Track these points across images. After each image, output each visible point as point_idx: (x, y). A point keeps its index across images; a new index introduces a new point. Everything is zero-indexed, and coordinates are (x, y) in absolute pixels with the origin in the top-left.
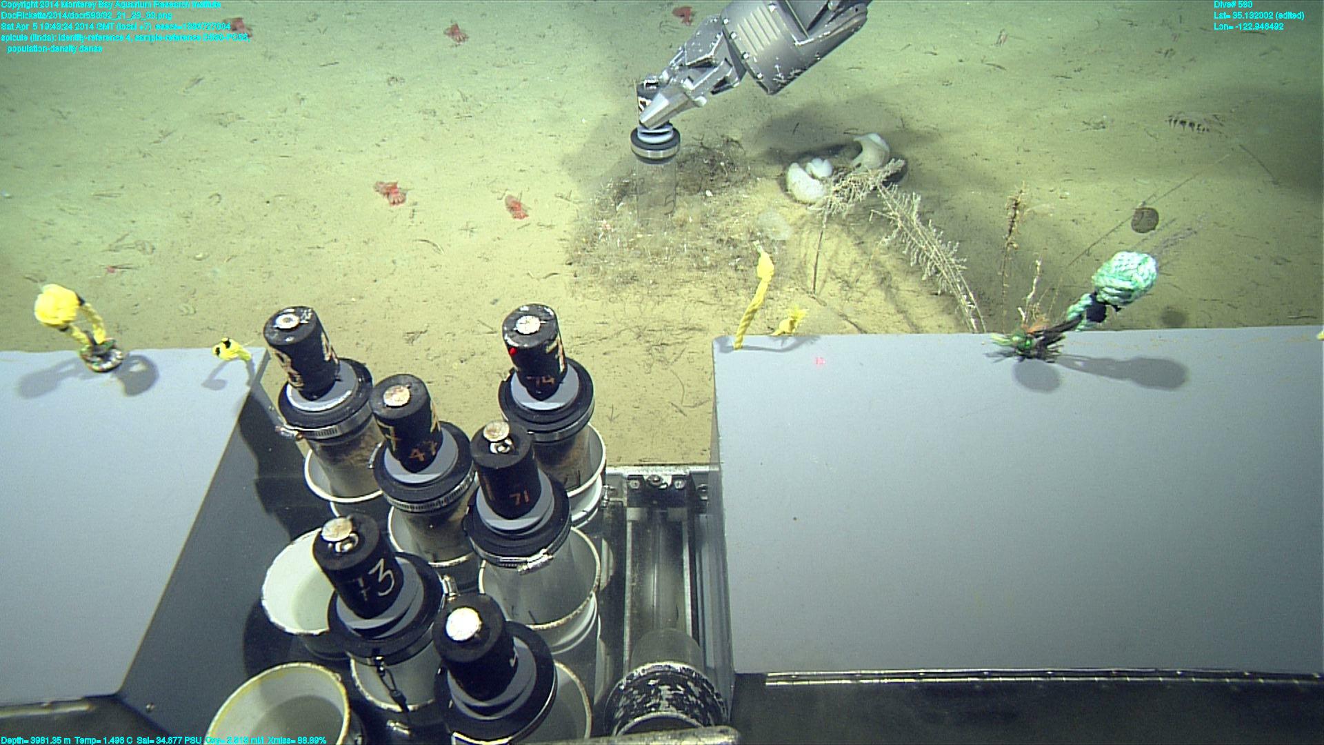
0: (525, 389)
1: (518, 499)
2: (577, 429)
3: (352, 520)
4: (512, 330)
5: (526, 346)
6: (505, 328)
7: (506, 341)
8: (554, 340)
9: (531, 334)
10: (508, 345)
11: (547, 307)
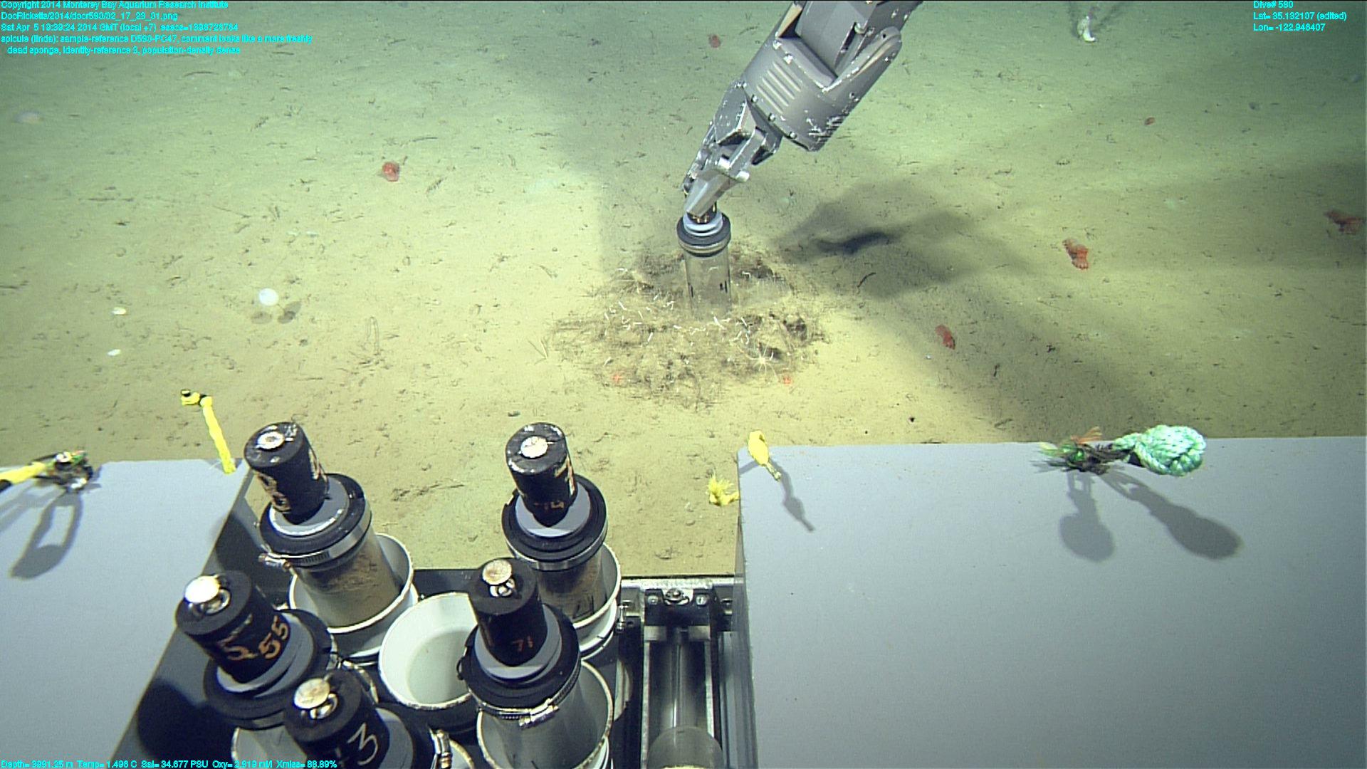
0: (531, 515)
1: (521, 645)
2: (591, 554)
3: (331, 682)
4: (516, 454)
5: (533, 471)
6: (509, 452)
7: (510, 467)
8: (563, 463)
9: (536, 458)
10: (513, 472)
11: (554, 426)
